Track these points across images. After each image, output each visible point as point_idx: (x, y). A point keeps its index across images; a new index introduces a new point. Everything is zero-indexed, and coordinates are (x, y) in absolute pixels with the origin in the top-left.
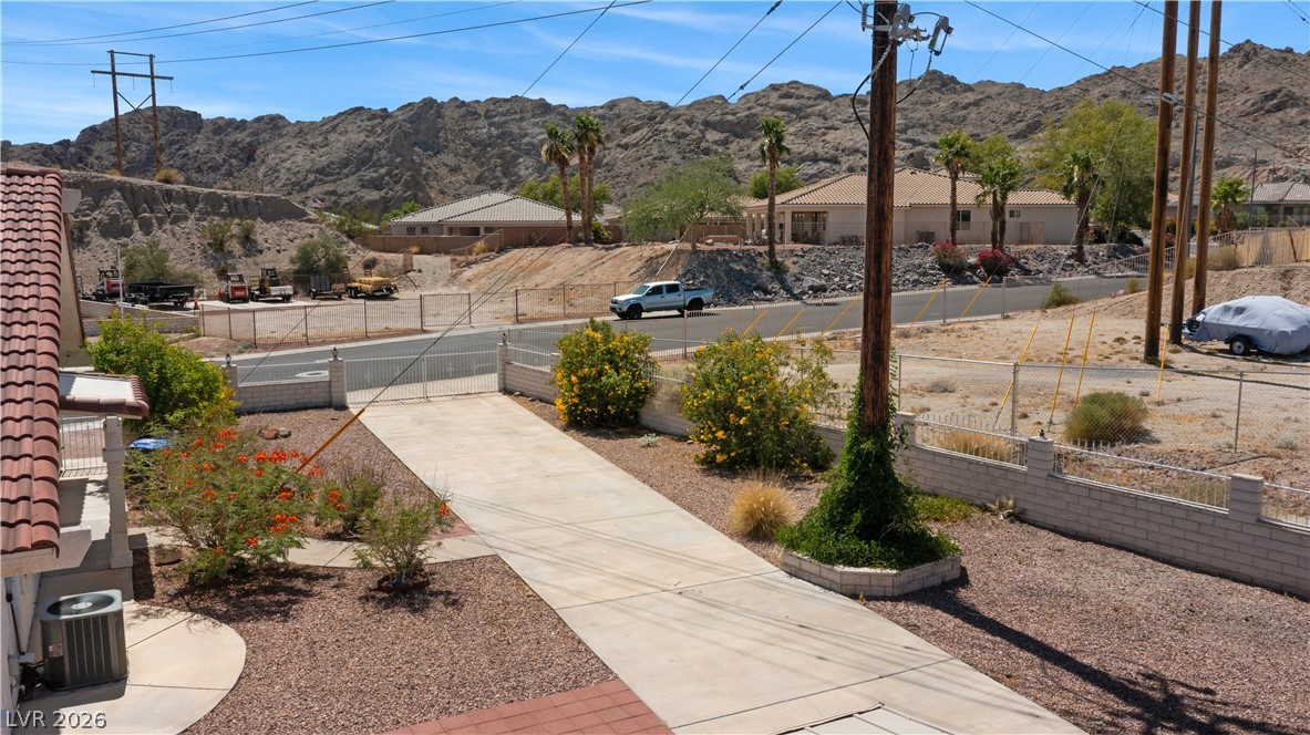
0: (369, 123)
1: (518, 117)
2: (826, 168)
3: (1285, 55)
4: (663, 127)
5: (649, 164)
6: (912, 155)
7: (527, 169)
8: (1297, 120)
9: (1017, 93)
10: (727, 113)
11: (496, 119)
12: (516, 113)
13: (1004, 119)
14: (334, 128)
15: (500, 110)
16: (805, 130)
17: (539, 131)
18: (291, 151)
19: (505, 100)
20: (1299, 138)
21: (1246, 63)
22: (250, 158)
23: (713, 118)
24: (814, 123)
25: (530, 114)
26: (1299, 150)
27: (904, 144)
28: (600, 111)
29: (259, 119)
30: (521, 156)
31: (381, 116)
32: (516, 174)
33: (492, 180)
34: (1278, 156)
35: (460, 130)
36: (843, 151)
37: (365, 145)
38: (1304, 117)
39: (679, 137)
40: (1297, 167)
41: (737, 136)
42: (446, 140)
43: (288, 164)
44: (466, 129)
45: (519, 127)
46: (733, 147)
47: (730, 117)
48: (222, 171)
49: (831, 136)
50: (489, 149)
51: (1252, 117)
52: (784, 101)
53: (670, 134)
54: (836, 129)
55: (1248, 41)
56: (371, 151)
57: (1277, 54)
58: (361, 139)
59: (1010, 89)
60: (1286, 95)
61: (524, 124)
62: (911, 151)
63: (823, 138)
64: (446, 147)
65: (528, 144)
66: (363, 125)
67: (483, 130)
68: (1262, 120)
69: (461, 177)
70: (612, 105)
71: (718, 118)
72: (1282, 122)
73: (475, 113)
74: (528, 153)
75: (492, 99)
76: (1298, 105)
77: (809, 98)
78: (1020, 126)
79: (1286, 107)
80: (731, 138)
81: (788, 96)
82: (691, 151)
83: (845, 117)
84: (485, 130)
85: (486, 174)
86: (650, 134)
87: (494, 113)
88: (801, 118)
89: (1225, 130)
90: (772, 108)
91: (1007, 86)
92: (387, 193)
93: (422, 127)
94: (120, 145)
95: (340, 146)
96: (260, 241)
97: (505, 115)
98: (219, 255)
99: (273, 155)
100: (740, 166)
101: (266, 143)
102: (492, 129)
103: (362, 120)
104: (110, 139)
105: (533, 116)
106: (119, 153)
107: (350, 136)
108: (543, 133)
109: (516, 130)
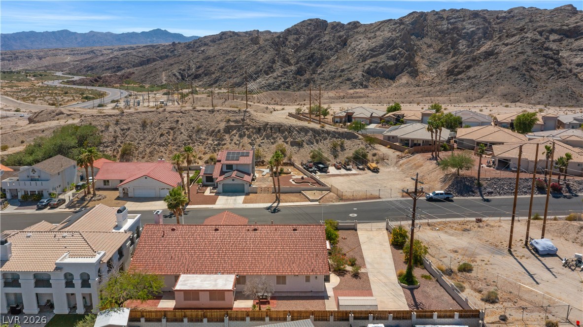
0: (394, 26)
1: (462, 19)
4: (527, 35)
5: (516, 56)
7: (463, 46)
10: (564, 25)
11: (452, 21)
12: (461, 17)
14: (379, 29)
15: (454, 16)
17: (471, 26)
18: (361, 41)
19: (458, 11)
22: (345, 44)
25: (468, 18)
28: (504, 15)
29: (349, 24)
30: (460, 39)
31: (399, 23)
32: (457, 48)
33: (446, 50)
35: (434, 26)
37: (391, 38)
39: (534, 42)
41: (568, 37)
42: (427, 31)
43: (359, 47)
44: (437, 25)
45: (462, 25)
47: (565, 27)
48: (334, 50)
50: (447, 35)
53: (529, 39)
56: (393, 41)
58: (389, 36)
61: (465, 23)
64: (427, 34)
65: (465, 33)
66: (391, 27)
67: (445, 26)
69: (432, 49)
70: (510, 11)
73: (442, 17)
74: (464, 38)
75: (451, 9)
80: (564, 38)
82: (539, 48)
84: (446, 26)
85: (444, 47)
86: (519, 39)
87: (450, 18)
92: (397, 62)
93: (417, 26)
94: (297, 36)
95: (380, 38)
96: (345, 146)
97: (455, 19)
98: (335, 151)
99: (354, 43)
100: (564, 54)
101: (352, 36)
102: (449, 25)
103: (391, 25)
104: (294, 34)
105: (469, 19)
106: (297, 40)
107: (386, 32)
108: (473, 28)
109: (460, 26)
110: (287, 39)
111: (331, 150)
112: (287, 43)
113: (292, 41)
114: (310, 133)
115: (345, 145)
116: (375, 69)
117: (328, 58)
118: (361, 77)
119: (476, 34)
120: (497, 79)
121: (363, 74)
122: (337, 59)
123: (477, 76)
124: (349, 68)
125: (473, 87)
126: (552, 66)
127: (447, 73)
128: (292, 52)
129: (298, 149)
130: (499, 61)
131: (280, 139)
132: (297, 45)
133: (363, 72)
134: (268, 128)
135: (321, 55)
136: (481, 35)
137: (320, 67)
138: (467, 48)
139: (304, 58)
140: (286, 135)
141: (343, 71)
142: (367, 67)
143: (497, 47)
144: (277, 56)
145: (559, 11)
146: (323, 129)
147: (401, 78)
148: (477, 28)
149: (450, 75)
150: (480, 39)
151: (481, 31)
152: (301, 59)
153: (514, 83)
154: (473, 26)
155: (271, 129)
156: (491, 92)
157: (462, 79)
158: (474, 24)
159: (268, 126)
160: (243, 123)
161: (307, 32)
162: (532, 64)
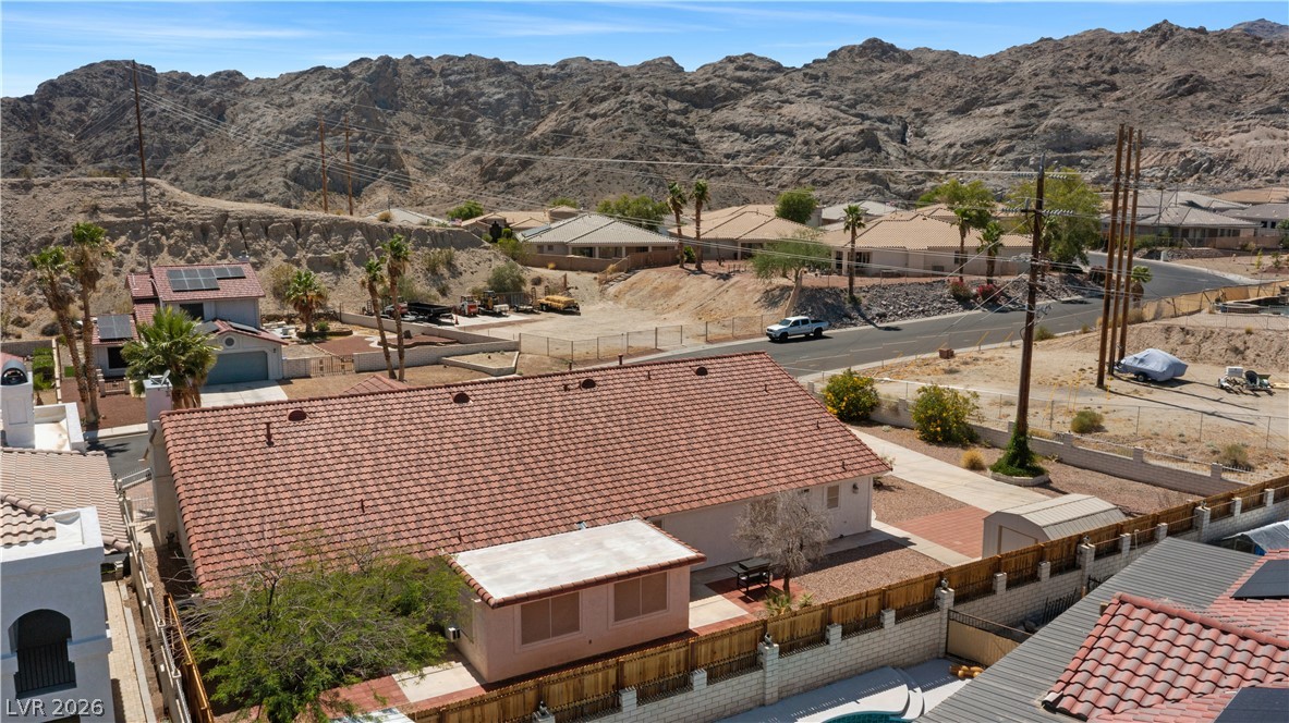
0: (331, 82)
1: (473, 76)
2: (782, 140)
3: (1197, 36)
4: (630, 98)
5: (620, 136)
6: (862, 131)
7: (486, 129)
8: (1206, 105)
9: (951, 61)
10: (686, 84)
11: (452, 78)
12: (471, 72)
13: (943, 93)
14: (297, 87)
15: (456, 68)
16: (762, 103)
17: (495, 90)
18: (260, 112)
19: (460, 59)
20: (1207, 122)
21: (1163, 43)
22: (221, 117)
23: (672, 88)
24: (770, 96)
25: (484, 74)
26: (1206, 134)
27: (855, 119)
28: (552, 71)
29: (216, 75)
30: (477, 117)
31: (342, 76)
32: (475, 134)
33: (450, 138)
34: (1188, 140)
35: (416, 88)
36: (798, 124)
37: (332, 106)
38: (1212, 101)
39: (646, 110)
40: (1203, 150)
41: (697, 106)
42: (403, 98)
43: (258, 125)
44: (421, 87)
45: (476, 87)
46: (693, 116)
47: (689, 88)
48: (195, 131)
49: (786, 109)
50: (446, 107)
51: (1167, 100)
52: (739, 73)
53: (637, 106)
54: (791, 103)
55: (1165, 21)
56: (339, 112)
57: (1191, 35)
58: (329, 100)
59: (945, 57)
60: (1197, 80)
61: (481, 83)
62: (861, 127)
63: (779, 111)
64: (404, 105)
65: (484, 104)
66: (326, 84)
67: (439, 89)
68: (1175, 103)
69: (422, 136)
70: (563, 65)
71: (678, 88)
72: (1193, 106)
73: (430, 71)
74: (484, 112)
75: (444, 56)
76: (1207, 90)
77: (764, 71)
78: (959, 102)
79: (1197, 91)
80: (691, 108)
81: (743, 68)
82: (658, 123)
83: (799, 92)
84: (441, 89)
85: (445, 132)
86: (618, 105)
87: (449, 72)
88: (757, 91)
89: (1142, 113)
90: (728, 79)
91: (942, 53)
92: (361, 156)
93: (381, 86)
94: (81, 100)
95: (307, 105)
96: (459, 266)
97: (460, 74)
98: (436, 278)
99: (241, 116)
100: (702, 136)
101: (232, 102)
102: (448, 87)
103: (325, 80)
104: (70, 94)
105: (488, 76)
106: (80, 108)
107: (315, 96)
108: (499, 93)
109: (472, 90)
110: (51, 107)
111: (425, 275)
112: (54, 115)
113: (66, 111)
114: (358, 237)
115: (458, 263)
116: (310, 171)
117: (182, 150)
118: (282, 189)
119: (507, 107)
120: (599, 181)
121: (285, 183)
122: (205, 151)
123: (553, 176)
124: (248, 169)
125: (552, 199)
126: (692, 154)
127: (481, 175)
128: (70, 138)
129: (334, 278)
130: (591, 147)
131: (274, 254)
132: (83, 121)
133: (285, 177)
134: (231, 226)
135: (162, 141)
136: (517, 108)
137: (162, 170)
138: (494, 134)
139: (114, 150)
140: (289, 242)
141: (231, 176)
142: (291, 167)
143: (576, 121)
144: (35, 145)
145: (653, 67)
146: (389, 225)
147: (373, 191)
148: (508, 95)
149: (490, 180)
150: (516, 116)
151: (516, 100)
152: (108, 152)
153: (631, 187)
154: (497, 90)
155: (241, 228)
156: (594, 206)
157: (523, 184)
158: (499, 86)
159: (230, 220)
160: (146, 216)
161: (105, 92)
162: (655, 151)
